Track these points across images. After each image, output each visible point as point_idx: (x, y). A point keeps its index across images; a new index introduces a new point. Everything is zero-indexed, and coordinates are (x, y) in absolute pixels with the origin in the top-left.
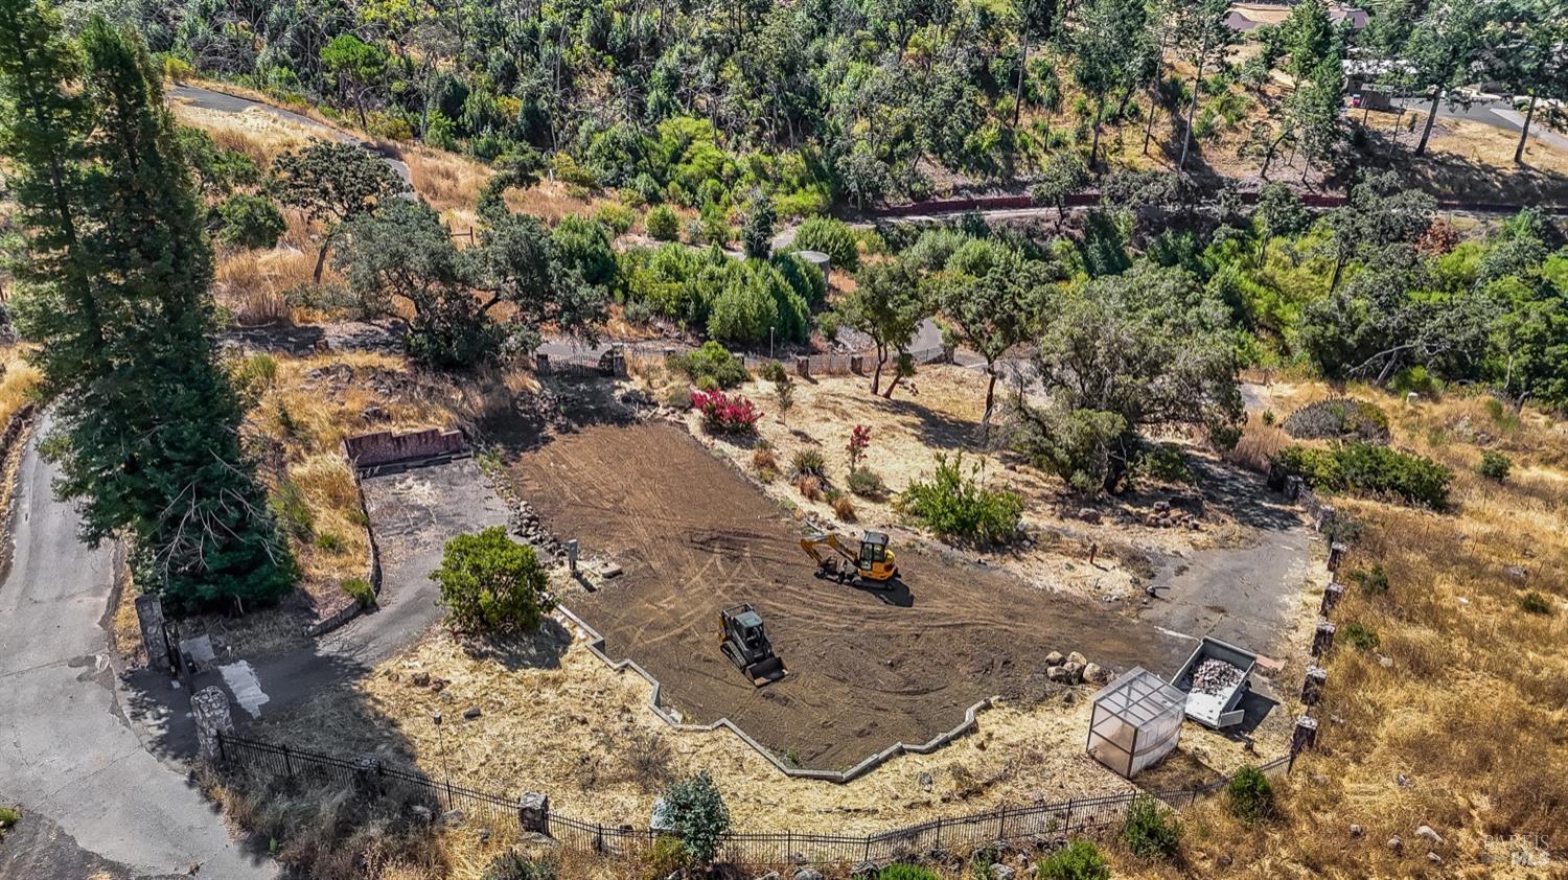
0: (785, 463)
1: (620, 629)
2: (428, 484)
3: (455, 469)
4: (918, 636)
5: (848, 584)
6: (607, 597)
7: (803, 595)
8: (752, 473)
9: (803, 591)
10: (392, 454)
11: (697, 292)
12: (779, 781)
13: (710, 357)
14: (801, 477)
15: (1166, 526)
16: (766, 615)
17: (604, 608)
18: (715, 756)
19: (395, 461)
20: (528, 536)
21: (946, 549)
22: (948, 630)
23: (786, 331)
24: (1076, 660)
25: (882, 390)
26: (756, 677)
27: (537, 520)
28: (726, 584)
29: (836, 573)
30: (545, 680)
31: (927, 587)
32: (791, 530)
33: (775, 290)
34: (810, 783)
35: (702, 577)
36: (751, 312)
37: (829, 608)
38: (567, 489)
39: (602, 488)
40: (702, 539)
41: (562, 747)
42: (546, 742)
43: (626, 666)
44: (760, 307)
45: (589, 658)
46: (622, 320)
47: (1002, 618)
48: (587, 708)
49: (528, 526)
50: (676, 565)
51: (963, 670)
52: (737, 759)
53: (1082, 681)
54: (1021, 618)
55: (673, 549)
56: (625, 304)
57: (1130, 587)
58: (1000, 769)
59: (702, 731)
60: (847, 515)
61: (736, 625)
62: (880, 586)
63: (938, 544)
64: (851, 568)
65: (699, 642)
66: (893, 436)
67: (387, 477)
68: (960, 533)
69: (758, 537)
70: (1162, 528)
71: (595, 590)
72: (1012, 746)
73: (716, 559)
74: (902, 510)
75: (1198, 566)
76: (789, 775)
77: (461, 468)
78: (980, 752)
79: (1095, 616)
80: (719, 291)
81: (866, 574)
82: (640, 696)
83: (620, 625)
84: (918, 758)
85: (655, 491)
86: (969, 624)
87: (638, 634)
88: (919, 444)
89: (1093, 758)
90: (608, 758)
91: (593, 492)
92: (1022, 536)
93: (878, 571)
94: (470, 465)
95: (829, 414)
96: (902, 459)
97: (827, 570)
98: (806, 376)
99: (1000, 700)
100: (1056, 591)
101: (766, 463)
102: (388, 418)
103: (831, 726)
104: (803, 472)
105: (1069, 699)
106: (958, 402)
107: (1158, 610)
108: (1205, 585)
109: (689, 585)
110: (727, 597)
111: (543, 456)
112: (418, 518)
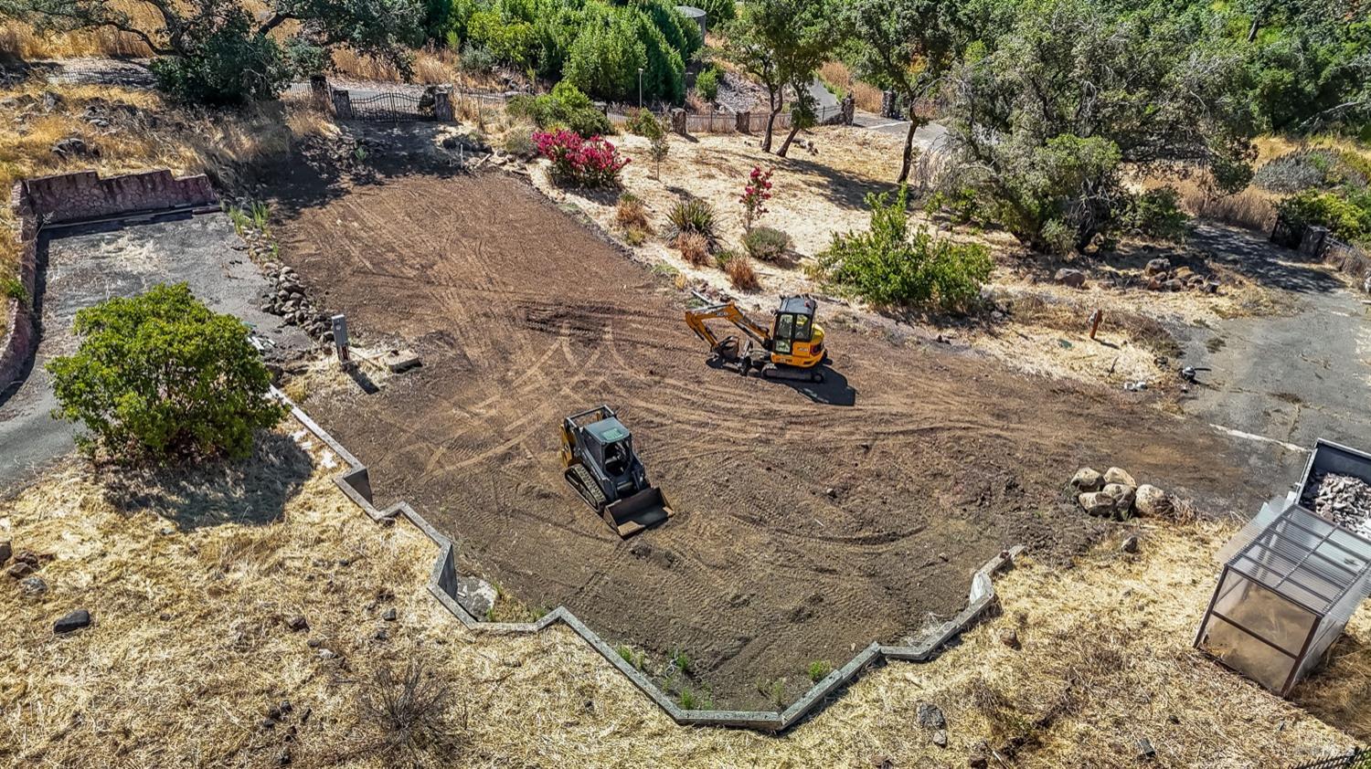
0: (659, 221)
1: (409, 448)
2: (150, 245)
3: (196, 226)
4: (867, 448)
5: (755, 375)
6: (394, 401)
7: (691, 392)
8: (617, 234)
9: (691, 387)
10: (102, 205)
11: (549, 37)
12: (661, 734)
13: (563, 100)
14: (681, 234)
15: (1175, 289)
16: (635, 422)
17: (387, 416)
18: (541, 685)
19: (108, 215)
20: (282, 314)
21: (889, 323)
22: (911, 439)
23: (657, 86)
24: (1120, 480)
25: (775, 148)
26: (620, 519)
27: (301, 291)
28: (576, 379)
29: (738, 360)
30: (240, 546)
31: (871, 376)
32: (669, 304)
33: (643, 34)
34: (719, 737)
35: (541, 368)
36: (615, 56)
37: (729, 410)
38: (355, 253)
39: (405, 252)
40: (544, 315)
41: (236, 691)
42: (204, 679)
43: (397, 514)
44: (624, 52)
45: (336, 500)
46: (457, 70)
47: (988, 419)
48: (311, 595)
49: (286, 299)
50: (503, 354)
51: (945, 500)
52: (581, 691)
53: (1135, 512)
54: (1015, 418)
55: (500, 330)
56: (461, 50)
57: (1156, 370)
58: (1056, 686)
59: (521, 633)
60: (747, 283)
61: (588, 440)
62: (803, 376)
63: (876, 318)
64: (760, 352)
65: (531, 466)
66: (795, 196)
67: (91, 237)
68: (904, 303)
69: (624, 312)
70: (1171, 293)
71: (376, 390)
72: (1063, 637)
73: (562, 343)
74: (819, 277)
75: (1236, 340)
76: (681, 723)
77: (205, 225)
78: (1013, 654)
79: (1120, 411)
80: (573, 36)
81: (783, 359)
82: (415, 568)
83: (409, 442)
84: (909, 672)
85: (478, 254)
86: (942, 429)
87: (438, 454)
88: (828, 204)
89: (1210, 657)
90: (330, 705)
91: (391, 256)
92: (990, 305)
93: (802, 354)
94: (219, 221)
95: (714, 171)
96: (808, 220)
97: (724, 355)
98: (682, 133)
99: (1024, 553)
100: (1056, 377)
101: (634, 220)
102: (96, 154)
103: (746, 603)
104: (684, 229)
105: (1133, 548)
106: (864, 162)
107: (1205, 402)
108: (1255, 364)
109: (519, 381)
110: (577, 397)
111: (328, 215)
112: (119, 290)
